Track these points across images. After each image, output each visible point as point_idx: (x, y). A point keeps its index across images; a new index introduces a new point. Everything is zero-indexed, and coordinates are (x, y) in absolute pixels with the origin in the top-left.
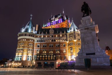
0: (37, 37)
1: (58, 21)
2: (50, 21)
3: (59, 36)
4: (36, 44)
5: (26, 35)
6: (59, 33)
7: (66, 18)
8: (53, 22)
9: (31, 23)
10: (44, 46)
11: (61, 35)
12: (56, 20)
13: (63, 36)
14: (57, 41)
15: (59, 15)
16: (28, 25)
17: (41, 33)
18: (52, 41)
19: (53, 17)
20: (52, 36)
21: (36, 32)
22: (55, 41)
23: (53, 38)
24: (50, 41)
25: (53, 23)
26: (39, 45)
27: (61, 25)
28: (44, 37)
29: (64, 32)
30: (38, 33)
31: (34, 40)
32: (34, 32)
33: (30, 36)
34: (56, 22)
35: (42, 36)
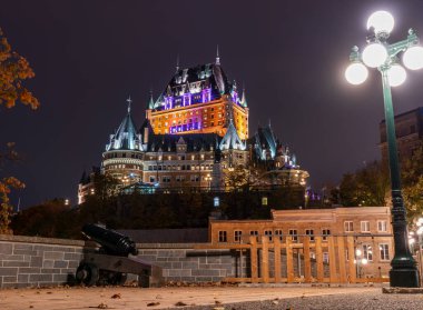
0: (147, 158)
1: (200, 94)
2: (174, 91)
3: (198, 158)
4: (148, 175)
5: (124, 156)
6: (198, 150)
7: (223, 88)
8: (182, 94)
10: (164, 180)
11: (202, 156)
12: (193, 91)
13: (207, 157)
14: (193, 168)
17: (156, 150)
18: (183, 168)
20: (183, 158)
21: (145, 147)
22: (189, 168)
23: (185, 163)
24: (179, 168)
25: (181, 97)
26: (154, 177)
27: (208, 109)
28: (165, 158)
30: (149, 149)
31: (141, 167)
33: (133, 157)
34: (193, 96)
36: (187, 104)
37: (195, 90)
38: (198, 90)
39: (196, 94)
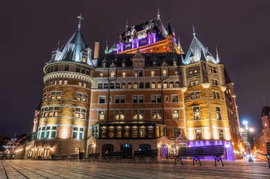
0: (96, 75)
1: (147, 39)
2: (124, 39)
3: (159, 73)
4: (97, 94)
6: (159, 65)
8: (131, 40)
9: (79, 38)
10: (117, 101)
11: (165, 72)
12: (140, 37)
13: (170, 73)
14: (153, 86)
15: (147, 23)
16: (73, 42)
17: (108, 66)
18: (141, 86)
19: (130, 29)
20: (141, 74)
21: (95, 62)
22: (148, 86)
23: (144, 80)
24: (136, 86)
25: (131, 43)
26: (104, 97)
27: (154, 49)
28: (118, 75)
29: (172, 64)
30: (99, 65)
31: (89, 85)
32: (89, 63)
34: (140, 41)
35: (113, 74)
36: (135, 47)
37: (142, 36)
38: (144, 36)
39: (143, 39)
